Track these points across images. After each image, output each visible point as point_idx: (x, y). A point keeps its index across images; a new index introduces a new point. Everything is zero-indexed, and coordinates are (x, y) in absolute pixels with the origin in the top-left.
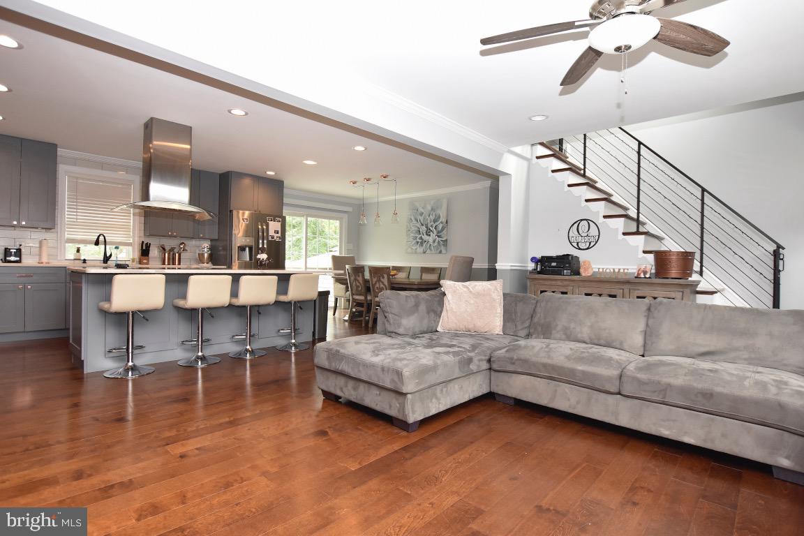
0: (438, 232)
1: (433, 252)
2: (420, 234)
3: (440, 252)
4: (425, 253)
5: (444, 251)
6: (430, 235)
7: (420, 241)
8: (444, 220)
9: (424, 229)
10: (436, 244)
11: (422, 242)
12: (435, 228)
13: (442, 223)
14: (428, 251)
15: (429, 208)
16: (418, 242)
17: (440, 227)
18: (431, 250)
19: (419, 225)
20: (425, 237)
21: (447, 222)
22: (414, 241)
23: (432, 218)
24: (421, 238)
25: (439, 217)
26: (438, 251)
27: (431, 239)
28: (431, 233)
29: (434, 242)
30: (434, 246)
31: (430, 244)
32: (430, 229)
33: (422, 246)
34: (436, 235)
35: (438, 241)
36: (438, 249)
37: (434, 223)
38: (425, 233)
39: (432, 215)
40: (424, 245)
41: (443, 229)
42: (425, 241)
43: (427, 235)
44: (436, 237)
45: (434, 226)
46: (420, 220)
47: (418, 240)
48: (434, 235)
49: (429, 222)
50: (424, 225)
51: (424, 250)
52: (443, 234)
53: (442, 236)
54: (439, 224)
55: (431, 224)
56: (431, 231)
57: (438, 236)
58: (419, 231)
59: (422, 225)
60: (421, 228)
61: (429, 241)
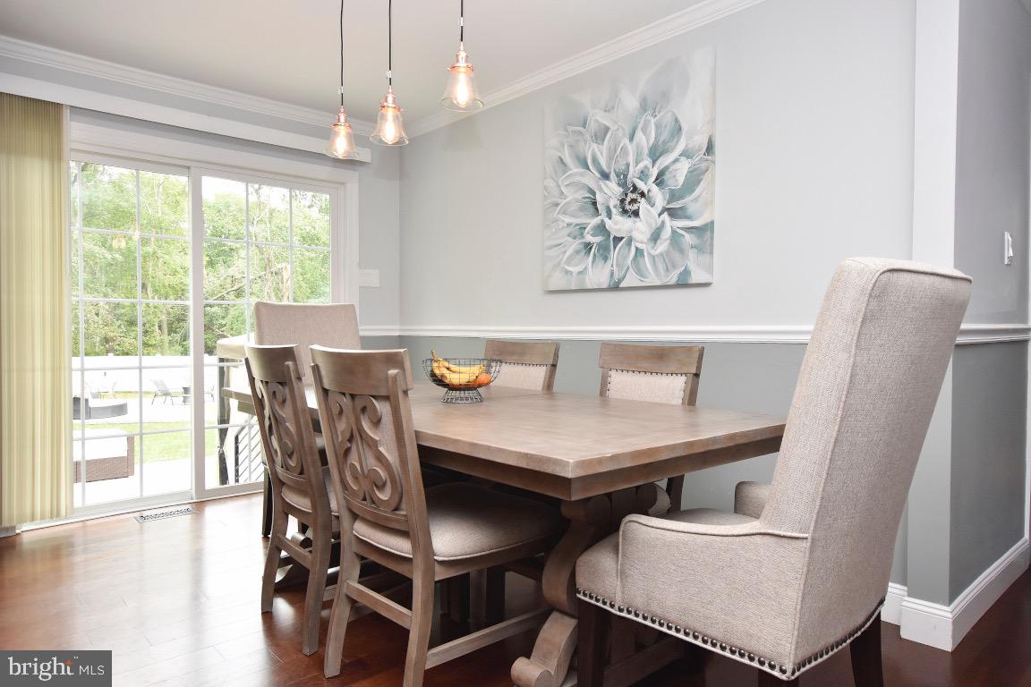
0: (674, 196)
1: (652, 277)
2: (597, 212)
3: (684, 281)
4: (617, 286)
5: (698, 275)
6: (636, 213)
7: (596, 240)
8: (698, 142)
9: (610, 192)
10: (663, 246)
11: (606, 245)
12: (659, 181)
13: (686, 154)
14: (632, 279)
15: (631, 102)
16: (588, 246)
17: (684, 168)
18: (640, 272)
19: (591, 179)
20: (619, 224)
21: (708, 150)
22: (576, 245)
23: (644, 141)
24: (601, 229)
25: (678, 130)
26: (675, 276)
27: (639, 229)
28: (643, 202)
29: (655, 237)
30: (653, 258)
31: (636, 248)
32: (635, 189)
33: (606, 259)
34: (665, 210)
35: (674, 232)
36: (674, 267)
37: (654, 162)
38: (615, 207)
39: (644, 130)
40: (614, 255)
41: (694, 180)
42: (618, 240)
43: (625, 212)
44: (665, 215)
45: (654, 172)
46: (595, 160)
47: (589, 238)
48: (655, 211)
49: (631, 159)
50: (613, 176)
51: (612, 274)
52: (696, 200)
53: (692, 209)
54: (676, 160)
55: (641, 166)
56: (642, 195)
57: (673, 213)
58: (594, 204)
59: (606, 176)
60: (601, 190)
61: (636, 235)
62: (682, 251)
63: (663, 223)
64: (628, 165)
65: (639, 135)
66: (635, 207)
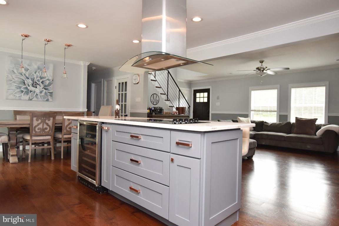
0: (45, 86)
1: (40, 99)
2: (25, 85)
3: (48, 100)
4: (31, 100)
5: (50, 100)
6: (36, 87)
7: (25, 90)
8: (51, 78)
9: (30, 82)
10: (43, 94)
11: (28, 92)
12: (42, 82)
13: (48, 80)
14: (35, 99)
15: (36, 67)
16: (22, 92)
17: (47, 82)
18: (37, 98)
19: (23, 78)
20: (31, 88)
21: (53, 80)
22: (18, 90)
23: (38, 75)
24: (26, 88)
26: (45, 100)
27: (37, 90)
28: (38, 86)
29: (41, 92)
30: (41, 96)
31: (36, 94)
32: (36, 83)
33: (28, 94)
34: (43, 88)
35: (45, 92)
36: (46, 98)
37: (41, 79)
38: (31, 85)
39: (39, 72)
40: (30, 94)
41: (50, 84)
42: (31, 91)
43: (33, 86)
44: (44, 89)
45: (41, 81)
46: (24, 74)
47: (22, 90)
48: (41, 88)
49: (35, 77)
50: (30, 78)
51: (30, 98)
52: (50, 88)
53: (49, 89)
54: (46, 80)
55: (38, 79)
56: (38, 84)
57: (45, 89)
58: (24, 83)
59: (28, 78)
60: (27, 81)
61: (36, 91)
62: (47, 95)
63: (43, 90)
64: (34, 78)
65: (37, 73)
66: (36, 86)
